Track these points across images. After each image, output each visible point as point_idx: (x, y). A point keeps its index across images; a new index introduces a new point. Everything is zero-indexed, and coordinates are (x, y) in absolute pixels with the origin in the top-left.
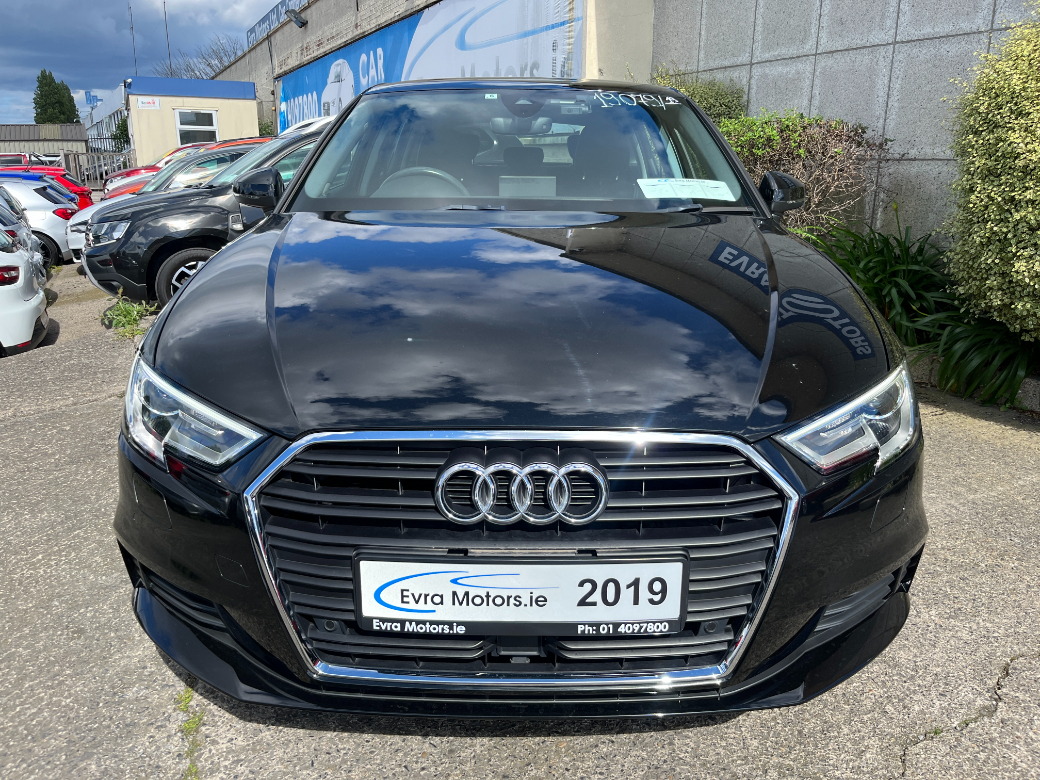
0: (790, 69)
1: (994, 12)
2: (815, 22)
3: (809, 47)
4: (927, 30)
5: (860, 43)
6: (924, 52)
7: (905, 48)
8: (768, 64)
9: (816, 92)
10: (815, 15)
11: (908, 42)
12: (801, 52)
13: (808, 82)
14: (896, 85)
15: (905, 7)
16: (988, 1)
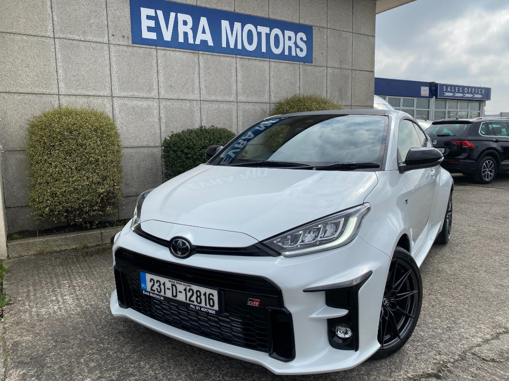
0: (145, 104)
3: (154, 94)
4: (213, 98)
5: (183, 97)
6: (215, 106)
7: (206, 103)
8: (126, 99)
9: (162, 116)
11: (206, 101)
12: (148, 96)
13: (156, 112)
15: (202, 87)
16: (234, 92)
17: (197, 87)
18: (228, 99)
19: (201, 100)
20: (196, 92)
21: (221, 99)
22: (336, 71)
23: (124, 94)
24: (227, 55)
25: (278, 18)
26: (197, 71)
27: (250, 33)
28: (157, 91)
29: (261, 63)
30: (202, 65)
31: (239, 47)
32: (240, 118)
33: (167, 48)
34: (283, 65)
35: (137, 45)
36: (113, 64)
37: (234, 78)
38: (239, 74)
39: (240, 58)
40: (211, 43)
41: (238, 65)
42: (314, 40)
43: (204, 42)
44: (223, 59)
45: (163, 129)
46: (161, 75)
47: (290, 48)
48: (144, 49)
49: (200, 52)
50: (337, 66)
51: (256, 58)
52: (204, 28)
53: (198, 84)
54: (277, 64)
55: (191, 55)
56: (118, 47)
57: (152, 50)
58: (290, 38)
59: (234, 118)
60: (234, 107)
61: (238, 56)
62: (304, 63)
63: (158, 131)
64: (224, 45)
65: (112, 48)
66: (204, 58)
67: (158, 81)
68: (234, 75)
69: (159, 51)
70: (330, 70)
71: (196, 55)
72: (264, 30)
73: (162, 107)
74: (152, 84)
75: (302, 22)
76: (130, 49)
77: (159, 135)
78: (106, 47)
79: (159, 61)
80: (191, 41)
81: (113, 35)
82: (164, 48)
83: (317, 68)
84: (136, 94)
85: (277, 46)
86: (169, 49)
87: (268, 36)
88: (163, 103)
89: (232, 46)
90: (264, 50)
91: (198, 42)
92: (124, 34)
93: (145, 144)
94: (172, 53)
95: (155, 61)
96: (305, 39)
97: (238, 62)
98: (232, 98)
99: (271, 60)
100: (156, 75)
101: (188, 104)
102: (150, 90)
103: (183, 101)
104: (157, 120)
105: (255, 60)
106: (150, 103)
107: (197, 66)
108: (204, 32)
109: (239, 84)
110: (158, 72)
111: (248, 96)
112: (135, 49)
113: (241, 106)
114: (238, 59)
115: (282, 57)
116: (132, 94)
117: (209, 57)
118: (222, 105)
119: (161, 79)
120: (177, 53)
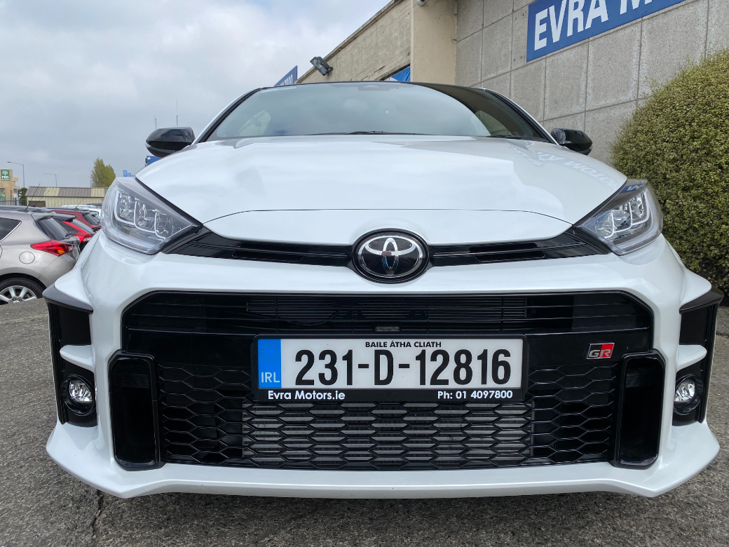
1: (638, 89)
2: (542, 103)
4: (602, 103)
5: (566, 113)
6: (602, 115)
7: (591, 114)
10: (542, 99)
11: (592, 110)
15: (590, 91)
16: (634, 83)
17: (582, 92)
18: (623, 99)
19: (586, 111)
20: (581, 100)
21: (613, 101)
24: (625, 25)
26: (586, 67)
30: (591, 57)
33: (555, 52)
35: (530, 62)
38: (645, 49)
40: (605, 18)
41: (644, 33)
43: (597, 20)
44: (621, 34)
46: (548, 89)
48: (535, 63)
49: (591, 39)
53: (584, 89)
56: (516, 72)
57: (543, 62)
64: (624, 9)
65: (513, 75)
68: (636, 54)
71: (586, 44)
76: (525, 69)
78: (508, 76)
79: (547, 72)
80: (581, 28)
81: (514, 60)
86: (557, 51)
89: (636, 4)
91: (588, 25)
92: (521, 54)
94: (560, 56)
95: (544, 74)
97: (644, 28)
98: (631, 96)
100: (543, 92)
101: (571, 121)
105: (677, 8)
107: (586, 61)
108: (597, 5)
109: (644, 68)
110: (545, 87)
114: (645, 23)
119: (547, 95)
120: (565, 54)
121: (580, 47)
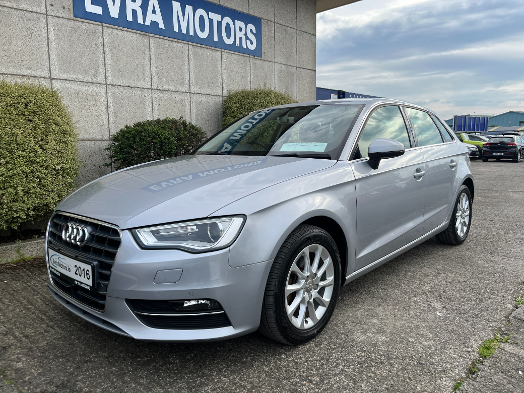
0: (90, 89)
3: (100, 78)
4: (165, 87)
6: (166, 96)
7: (158, 92)
9: (111, 104)
10: (101, 63)
12: (94, 80)
13: (103, 99)
14: (156, 108)
15: (154, 75)
16: (187, 82)
17: (148, 73)
18: (181, 89)
19: (152, 89)
20: (147, 79)
21: (174, 88)
22: (283, 66)
23: (65, 76)
24: (178, 41)
25: (229, 6)
26: (148, 55)
27: (201, 18)
28: (103, 75)
29: (214, 53)
30: (153, 49)
31: (192, 33)
32: (194, 111)
33: (114, 27)
34: (235, 57)
35: (80, 19)
36: (52, 39)
37: (186, 67)
38: (192, 63)
39: (193, 45)
40: (162, 26)
41: (190, 53)
42: (263, 33)
43: (154, 24)
44: (175, 44)
45: (111, 119)
46: (108, 57)
47: (241, 39)
48: (87, 24)
49: (151, 35)
50: (284, 63)
51: (208, 47)
52: (154, 7)
53: (149, 71)
54: (228, 55)
55: (141, 37)
56: (57, 20)
57: (98, 28)
58: (240, 29)
59: (187, 110)
60: (186, 98)
61: (191, 43)
62: (254, 56)
63: (106, 122)
64: (176, 29)
65: (50, 20)
66: (154, 42)
67: (105, 63)
68: (187, 64)
69: (105, 29)
70: (278, 66)
71: (147, 37)
72: (216, 17)
73: (110, 94)
74: (99, 67)
75: (251, 13)
76: (72, 23)
77: (107, 127)
78: (43, 18)
79: (106, 40)
80: (140, 21)
81: (52, 5)
82: (110, 26)
83: (267, 62)
84: (80, 77)
85: (228, 36)
86: (116, 27)
87: (219, 23)
88: (111, 90)
89: (184, 31)
90: (216, 39)
91: (148, 23)
92: (64, 4)
93: (91, 137)
94: (120, 33)
95: (100, 40)
96: (254, 31)
97: (190, 50)
98: (185, 89)
99: (223, 50)
100: (102, 57)
101: (138, 92)
102: (96, 74)
103: (133, 88)
104: (104, 109)
105: (207, 48)
106: (96, 88)
107: (148, 50)
108: (154, 12)
109: (192, 74)
110: (104, 53)
111: (200, 88)
112: (78, 23)
113: (194, 97)
114: (190, 46)
115: (233, 48)
116: (74, 77)
117: (160, 41)
118: (174, 95)
119: (108, 61)
120: (125, 33)
121: (141, 36)
